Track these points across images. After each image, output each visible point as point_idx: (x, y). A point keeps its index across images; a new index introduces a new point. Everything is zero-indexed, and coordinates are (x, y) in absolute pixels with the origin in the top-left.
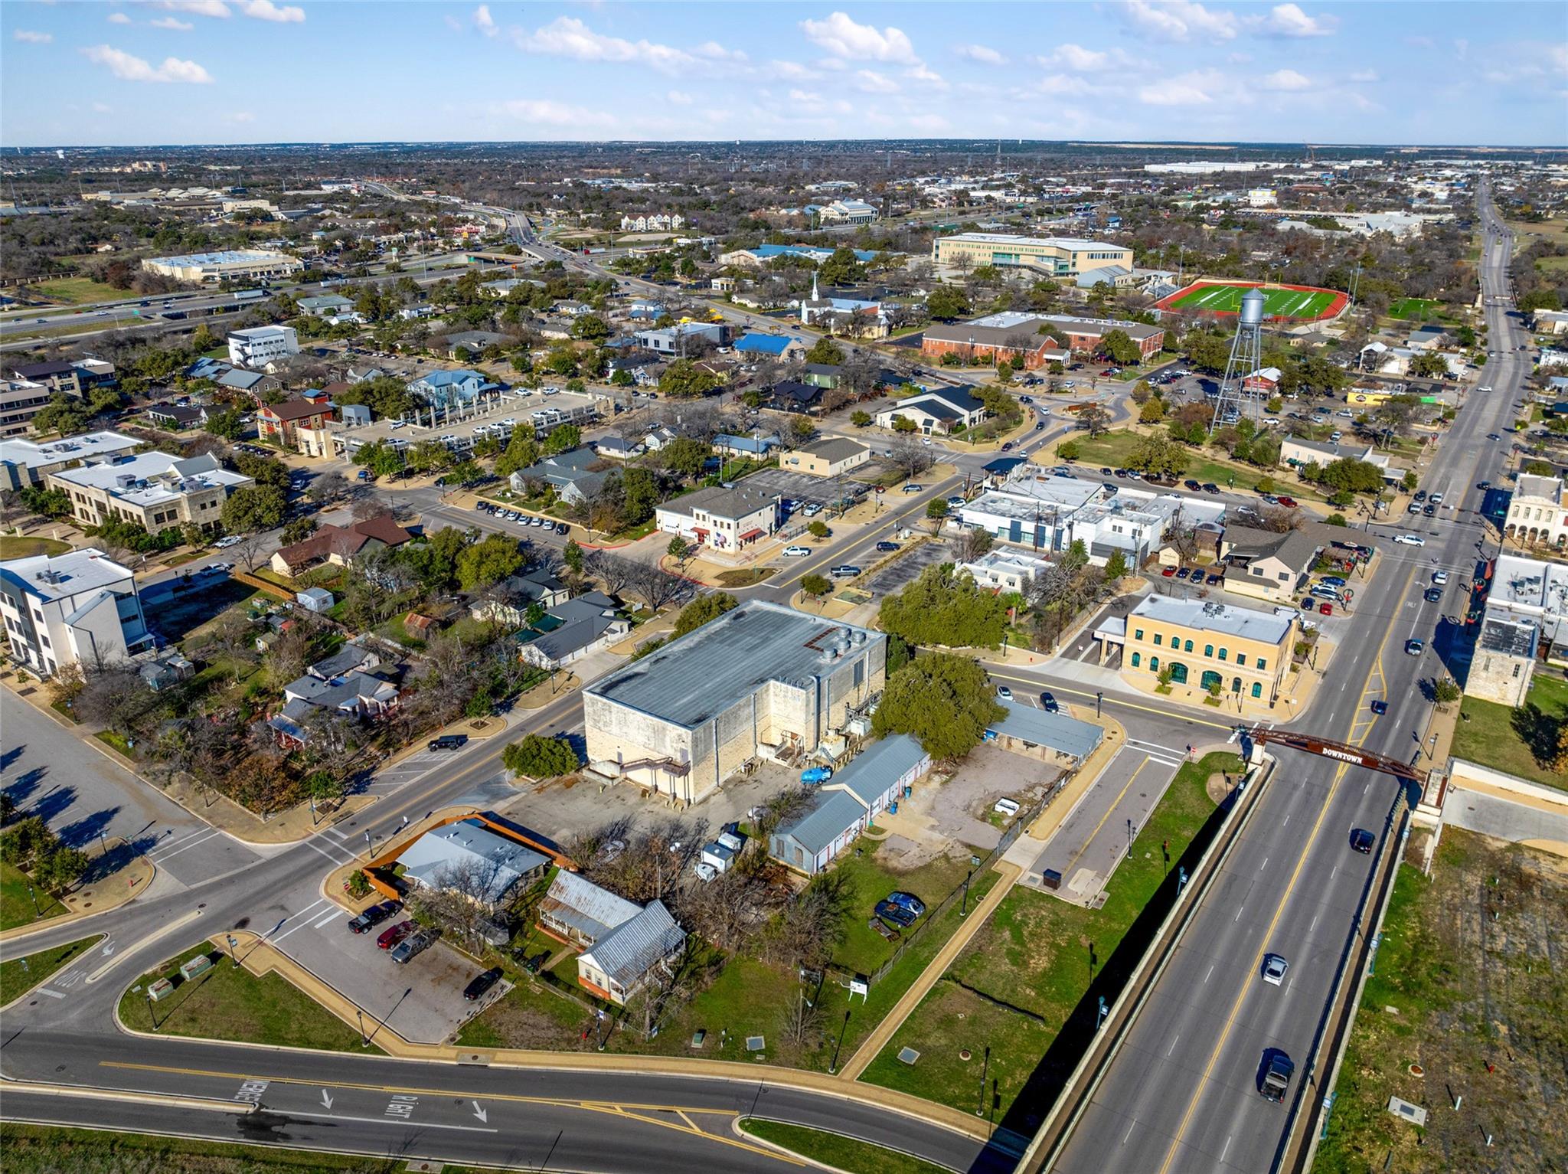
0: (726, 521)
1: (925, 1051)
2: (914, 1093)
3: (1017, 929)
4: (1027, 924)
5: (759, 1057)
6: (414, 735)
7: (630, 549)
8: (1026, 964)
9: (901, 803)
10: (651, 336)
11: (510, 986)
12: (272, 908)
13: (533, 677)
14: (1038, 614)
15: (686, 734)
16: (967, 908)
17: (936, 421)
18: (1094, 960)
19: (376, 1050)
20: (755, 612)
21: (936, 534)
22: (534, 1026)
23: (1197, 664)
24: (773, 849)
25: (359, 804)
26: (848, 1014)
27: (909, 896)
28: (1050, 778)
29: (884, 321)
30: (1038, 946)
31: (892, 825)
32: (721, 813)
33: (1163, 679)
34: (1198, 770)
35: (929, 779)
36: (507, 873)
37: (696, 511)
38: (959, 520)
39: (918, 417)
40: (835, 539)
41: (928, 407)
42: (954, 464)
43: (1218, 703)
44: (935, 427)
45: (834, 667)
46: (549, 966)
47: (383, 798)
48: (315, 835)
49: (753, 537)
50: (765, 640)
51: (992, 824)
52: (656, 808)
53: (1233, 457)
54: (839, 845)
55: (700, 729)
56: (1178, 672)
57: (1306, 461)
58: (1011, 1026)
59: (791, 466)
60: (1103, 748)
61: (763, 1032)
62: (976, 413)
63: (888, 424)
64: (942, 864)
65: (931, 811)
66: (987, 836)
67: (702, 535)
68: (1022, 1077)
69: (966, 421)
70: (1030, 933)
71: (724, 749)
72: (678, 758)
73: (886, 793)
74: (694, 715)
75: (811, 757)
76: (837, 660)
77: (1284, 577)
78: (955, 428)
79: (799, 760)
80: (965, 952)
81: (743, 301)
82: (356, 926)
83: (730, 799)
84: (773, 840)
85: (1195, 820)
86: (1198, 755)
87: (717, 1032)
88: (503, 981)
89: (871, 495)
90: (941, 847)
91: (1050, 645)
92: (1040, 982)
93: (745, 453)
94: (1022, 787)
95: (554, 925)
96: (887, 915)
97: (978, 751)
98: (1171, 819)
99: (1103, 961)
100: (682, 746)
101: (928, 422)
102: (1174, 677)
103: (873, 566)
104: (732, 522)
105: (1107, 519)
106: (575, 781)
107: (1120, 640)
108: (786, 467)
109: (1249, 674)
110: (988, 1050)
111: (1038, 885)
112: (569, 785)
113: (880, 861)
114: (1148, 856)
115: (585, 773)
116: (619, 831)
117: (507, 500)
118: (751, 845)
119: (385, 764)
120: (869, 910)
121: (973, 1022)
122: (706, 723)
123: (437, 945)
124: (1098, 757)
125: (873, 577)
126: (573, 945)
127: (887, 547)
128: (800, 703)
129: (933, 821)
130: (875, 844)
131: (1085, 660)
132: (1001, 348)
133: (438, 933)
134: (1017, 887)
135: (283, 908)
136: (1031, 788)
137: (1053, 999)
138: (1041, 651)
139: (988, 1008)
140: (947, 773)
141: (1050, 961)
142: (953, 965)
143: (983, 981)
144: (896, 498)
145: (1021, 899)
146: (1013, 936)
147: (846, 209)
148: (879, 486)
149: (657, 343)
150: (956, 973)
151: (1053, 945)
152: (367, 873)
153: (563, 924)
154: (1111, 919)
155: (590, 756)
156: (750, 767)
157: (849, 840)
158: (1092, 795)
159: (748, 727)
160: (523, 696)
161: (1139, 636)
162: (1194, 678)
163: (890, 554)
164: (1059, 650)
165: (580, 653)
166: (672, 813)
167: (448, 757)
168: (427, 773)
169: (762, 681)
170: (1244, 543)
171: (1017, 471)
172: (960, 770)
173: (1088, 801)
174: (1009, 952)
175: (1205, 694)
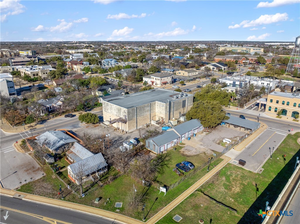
0: (158, 78)
1: (185, 218)
3: (228, 177)
4: (232, 176)
5: (118, 210)
6: (63, 114)
8: (231, 190)
9: (192, 138)
10: (154, 56)
14: (240, 100)
15: (126, 110)
16: (209, 169)
18: (258, 190)
23: (290, 109)
24: (147, 145)
26: (157, 198)
27: (189, 163)
28: (242, 135)
29: (206, 56)
30: (236, 183)
31: (187, 143)
33: (278, 115)
34: (293, 137)
35: (202, 133)
36: (61, 143)
37: (152, 77)
38: (219, 83)
39: (211, 67)
40: (186, 86)
41: (214, 65)
43: (298, 121)
45: (176, 100)
46: (62, 170)
47: (46, 126)
48: (23, 132)
49: (165, 83)
50: (158, 95)
51: (222, 145)
53: (293, 77)
54: (169, 146)
56: (284, 112)
58: (223, 212)
60: (260, 129)
61: (123, 201)
62: (225, 67)
63: (204, 69)
64: (203, 155)
65: (202, 140)
66: (220, 149)
67: (153, 82)
69: (223, 69)
70: (233, 179)
71: (139, 118)
72: (124, 118)
73: (187, 134)
74: (130, 106)
75: (167, 125)
78: (220, 70)
79: (163, 125)
80: (207, 182)
84: (147, 142)
86: (293, 132)
89: (197, 79)
90: (203, 150)
91: (243, 106)
92: (236, 196)
94: (232, 137)
95: (69, 159)
96: (180, 167)
97: (219, 127)
98: (286, 149)
99: (261, 191)
100: (125, 114)
101: (214, 68)
102: (282, 114)
103: (195, 90)
104: (160, 78)
105: (260, 81)
106: (98, 126)
107: (265, 103)
108: (178, 74)
110: (211, 220)
111: (237, 163)
112: (96, 127)
113: (181, 152)
114: (278, 158)
115: (101, 124)
117: (111, 77)
118: (141, 144)
119: (52, 119)
120: (174, 166)
121: (206, 208)
124: (258, 131)
127: (199, 87)
128: (164, 108)
129: (201, 143)
130: (181, 148)
131: (253, 110)
132: (232, 59)
134: (229, 164)
136: (236, 137)
137: (241, 204)
138: (241, 107)
139: (214, 204)
140: (208, 132)
141: (240, 189)
142: (202, 186)
143: (213, 193)
144: (203, 80)
145: (230, 168)
146: (226, 179)
147: (201, 46)
148: (199, 78)
150: (202, 189)
151: (241, 184)
154: (265, 177)
155: (103, 120)
156: (148, 126)
157: (173, 145)
158: (256, 141)
159: (148, 114)
160: (95, 109)
161: (271, 101)
162: (289, 114)
164: (245, 107)
166: (120, 135)
167: (69, 119)
171: (235, 74)
172: (212, 131)
173: (255, 142)
174: (224, 185)
175: (293, 118)
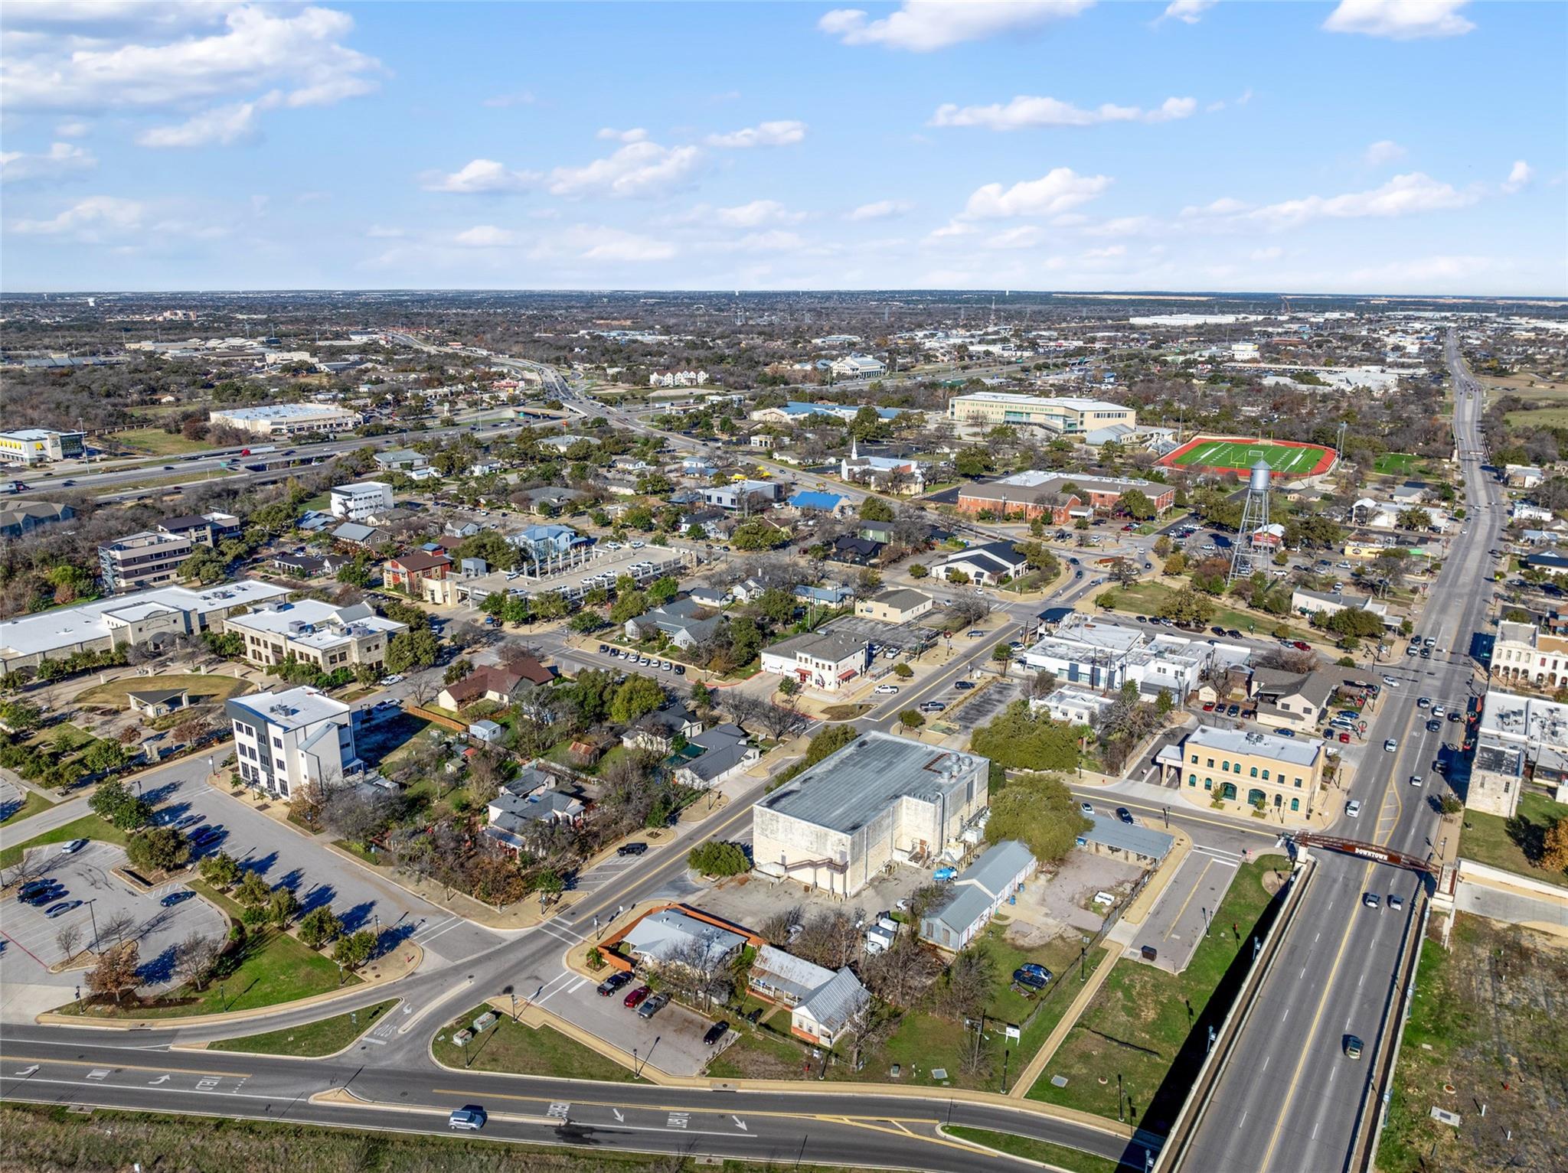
0: (827, 663)
1: (1072, 1078)
2: (1070, 1106)
3: (1127, 991)
4: (1134, 987)
5: (946, 1083)
6: (604, 844)
7: (745, 686)
8: (1138, 1016)
9: (1017, 896)
10: (714, 493)
11: (738, 1035)
12: (529, 978)
13: (692, 795)
14: (1104, 744)
15: (846, 838)
16: (1085, 976)
17: (987, 574)
18: (1191, 1012)
19: (644, 1080)
20: (875, 740)
21: (1003, 675)
22: (764, 1063)
23: (1244, 784)
24: (923, 931)
25: (574, 898)
26: (1008, 1051)
27: (1038, 967)
28: (1137, 876)
29: (921, 479)
30: (1145, 1001)
31: (1013, 913)
32: (873, 905)
33: (1216, 797)
34: (1254, 869)
35: (1037, 877)
36: (717, 949)
37: (799, 654)
38: (1022, 662)
39: (970, 570)
40: (916, 679)
41: (977, 560)
42: (1007, 612)
43: (1263, 816)
44: (985, 579)
45: (952, 786)
46: (764, 1019)
47: (591, 893)
48: (545, 922)
49: (847, 677)
50: (890, 764)
51: (1094, 911)
52: (820, 901)
53: (1250, 606)
54: (974, 928)
55: (856, 834)
56: (1229, 790)
57: (1315, 609)
58: (1135, 1059)
59: (865, 614)
60: (1174, 852)
61: (944, 1066)
62: (1020, 566)
63: (943, 575)
64: (1059, 942)
65: (1043, 902)
66: (1091, 921)
67: (804, 675)
68: (1150, 1095)
69: (1011, 573)
70: (1138, 993)
71: (871, 852)
72: (837, 859)
73: (1007, 887)
74: (849, 824)
75: (937, 860)
76: (953, 781)
77: (1307, 711)
78: (1003, 580)
79: (929, 862)
80: (1089, 1007)
81: (784, 458)
82: (602, 990)
83: (878, 893)
84: (924, 923)
85: (1256, 908)
86: (1253, 857)
87: (908, 1066)
88: (730, 1031)
89: (941, 640)
90: (1057, 930)
91: (1118, 769)
92: (1152, 1028)
93: (823, 602)
94: (1113, 884)
95: (761, 989)
96: (1023, 981)
97: (1073, 855)
98: (1237, 908)
99: (1198, 1012)
100: (842, 848)
101: (979, 575)
102: (1225, 795)
103: (955, 702)
104: (833, 665)
105: (1152, 662)
106: (747, 880)
107: (1178, 764)
108: (861, 615)
109: (1288, 791)
110: (1120, 1077)
111: (1137, 956)
112: (743, 882)
113: (1009, 941)
114: (1222, 935)
115: (754, 873)
116: (795, 917)
117: (624, 644)
118: (904, 928)
119: (585, 866)
120: (1008, 977)
121: (1106, 1057)
122: (860, 830)
123: (671, 1005)
124: (1171, 859)
125: (957, 711)
126: (779, 1004)
127: (964, 685)
128: (929, 815)
129: (1045, 910)
130: (1003, 928)
131: (1149, 781)
132: (1031, 505)
133: (669, 996)
134: (1122, 959)
135: (537, 978)
136: (1121, 884)
137: (1163, 1040)
138: (1111, 774)
139: (1115, 1046)
140: (1050, 872)
141: (1157, 1012)
142: (1082, 1016)
143: (1107, 1028)
144: (962, 642)
145: (1126, 969)
146: (1125, 996)
147: (857, 365)
148: (945, 632)
149: (720, 499)
150: (1085, 1022)
151: (1157, 1002)
152: (601, 950)
153: (769, 989)
154: (1201, 981)
155: (756, 860)
156: (889, 868)
157: (982, 924)
158: (1171, 889)
159: (887, 835)
160: (684, 812)
161: (1195, 760)
162: (1242, 795)
163: (968, 692)
164: (1125, 773)
165: (724, 776)
166: (833, 904)
167: (635, 861)
168: (622, 873)
169: (897, 797)
170: (1270, 683)
171: (1067, 619)
172: (1060, 870)
173: (1168, 894)
174: (1124, 1007)
175: (1252, 808)
